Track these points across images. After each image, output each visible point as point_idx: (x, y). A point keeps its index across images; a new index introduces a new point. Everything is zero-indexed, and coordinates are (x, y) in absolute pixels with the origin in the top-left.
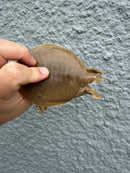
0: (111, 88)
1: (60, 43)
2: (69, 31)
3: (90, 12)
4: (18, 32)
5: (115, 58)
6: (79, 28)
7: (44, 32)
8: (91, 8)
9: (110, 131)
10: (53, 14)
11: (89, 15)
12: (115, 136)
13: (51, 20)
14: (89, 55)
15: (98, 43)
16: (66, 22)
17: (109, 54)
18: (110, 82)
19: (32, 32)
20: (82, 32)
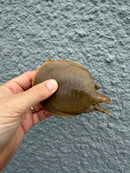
0: (114, 89)
1: (62, 46)
2: (71, 34)
3: (92, 16)
5: (118, 61)
6: (82, 32)
7: (46, 36)
8: (93, 13)
10: (55, 17)
11: (91, 19)
12: (119, 137)
13: (53, 24)
14: (92, 58)
15: (100, 46)
16: (68, 26)
17: (111, 57)
18: (113, 84)
19: (34, 36)
20: (85, 36)
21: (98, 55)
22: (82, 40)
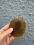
1: (18, 9)
2: (21, 6)
3: (27, 2)
4: (6, 5)
5: (33, 15)
6: (24, 6)
7: (14, 6)
8: (27, 1)
9: (29, 35)
11: (27, 3)
12: (30, 36)
13: (16, 3)
15: (28, 10)
16: (20, 4)
17: (31, 14)
18: (30, 21)
20: (24, 7)
21: (27, 13)
22: (24, 8)
